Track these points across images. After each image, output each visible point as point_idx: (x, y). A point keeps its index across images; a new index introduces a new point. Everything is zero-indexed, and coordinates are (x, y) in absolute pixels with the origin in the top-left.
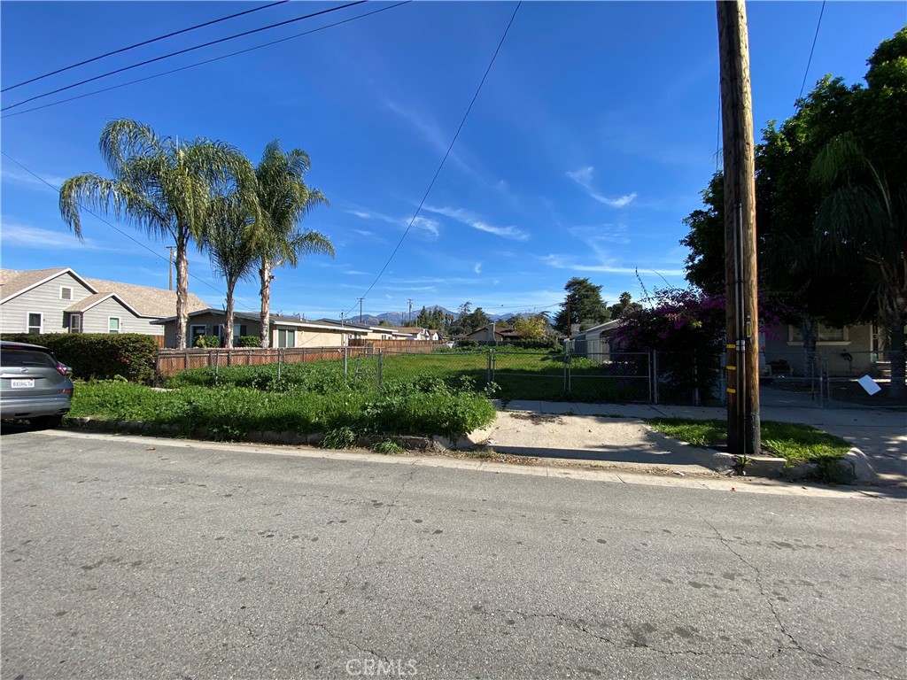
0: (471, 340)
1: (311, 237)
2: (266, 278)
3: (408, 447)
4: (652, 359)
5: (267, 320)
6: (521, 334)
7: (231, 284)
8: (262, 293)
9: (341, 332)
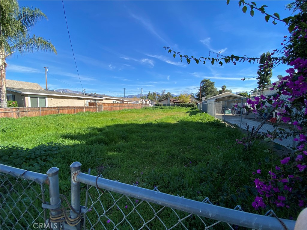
6: (181, 101)
9: (84, 99)
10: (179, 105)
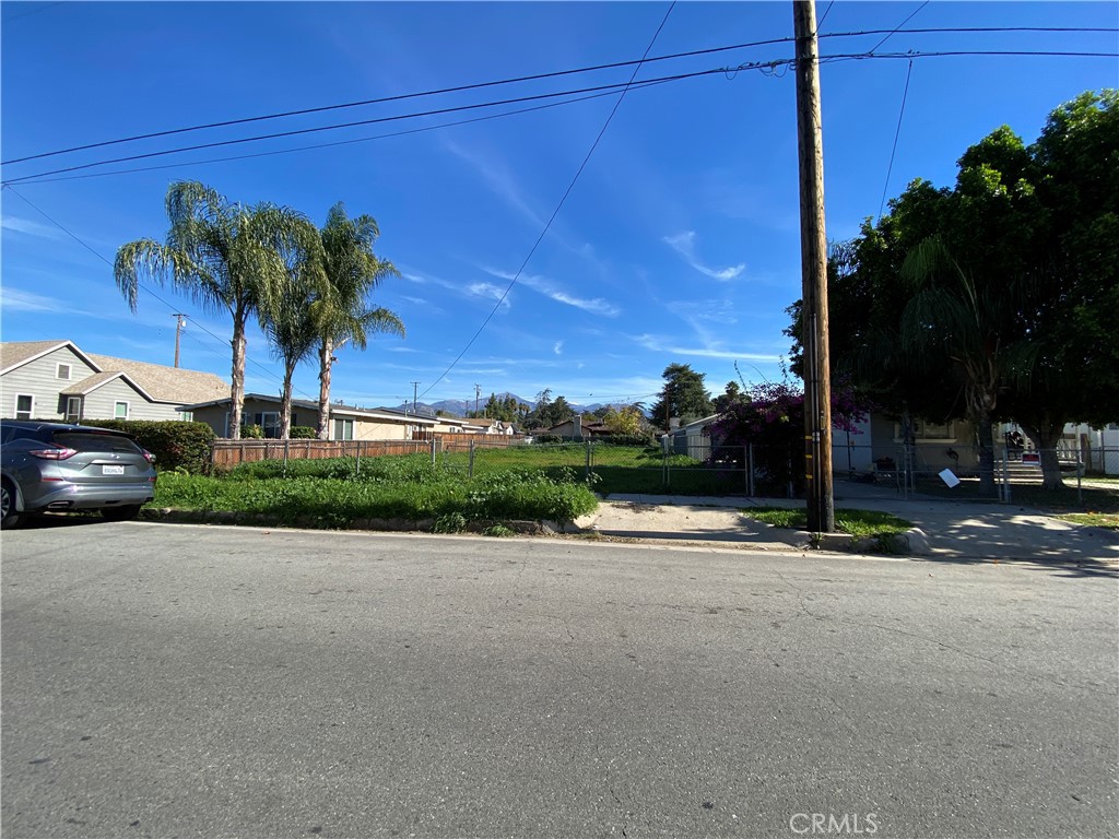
0: (553, 435)
1: (379, 314)
2: (327, 359)
3: (519, 530)
4: (748, 452)
5: (326, 409)
6: (612, 428)
7: (290, 367)
8: (321, 376)
9: (404, 423)
10: (609, 441)
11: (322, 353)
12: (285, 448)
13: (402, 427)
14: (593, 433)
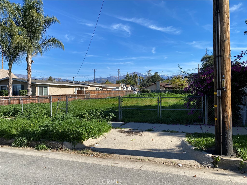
0: (147, 90)
1: (52, 41)
2: (29, 61)
3: (51, 147)
4: (204, 100)
5: (30, 82)
6: (174, 86)
7: (10, 64)
8: (27, 69)
9: (73, 87)
10: (172, 92)
11: (27, 59)
12: (9, 100)
13: (72, 89)
14: (166, 88)
